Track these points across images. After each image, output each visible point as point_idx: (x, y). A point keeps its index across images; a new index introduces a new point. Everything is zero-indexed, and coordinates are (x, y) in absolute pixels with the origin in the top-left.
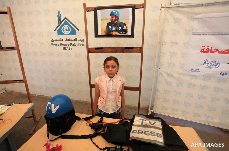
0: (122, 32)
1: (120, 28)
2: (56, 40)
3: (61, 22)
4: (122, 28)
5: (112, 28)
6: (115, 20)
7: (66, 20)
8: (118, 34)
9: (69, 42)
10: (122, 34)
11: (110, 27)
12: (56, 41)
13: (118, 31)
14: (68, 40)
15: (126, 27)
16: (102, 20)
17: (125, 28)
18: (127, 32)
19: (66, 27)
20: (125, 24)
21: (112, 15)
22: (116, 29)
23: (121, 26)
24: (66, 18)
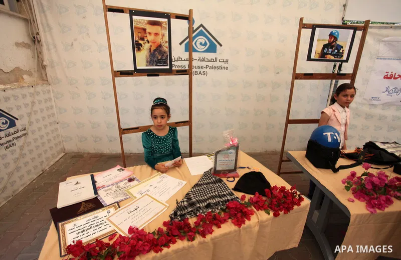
0: (338, 56)
1: (336, 51)
2: (180, 59)
3: (194, 32)
4: (339, 51)
5: (328, 50)
6: (333, 41)
7: (201, 28)
8: (332, 58)
9: (204, 64)
10: (337, 58)
11: (326, 49)
12: (182, 60)
13: (333, 55)
14: (203, 60)
15: (343, 51)
16: (318, 40)
17: (341, 51)
18: (342, 56)
19: (202, 39)
20: (342, 47)
21: (331, 35)
22: (332, 52)
23: (337, 49)
24: (201, 25)
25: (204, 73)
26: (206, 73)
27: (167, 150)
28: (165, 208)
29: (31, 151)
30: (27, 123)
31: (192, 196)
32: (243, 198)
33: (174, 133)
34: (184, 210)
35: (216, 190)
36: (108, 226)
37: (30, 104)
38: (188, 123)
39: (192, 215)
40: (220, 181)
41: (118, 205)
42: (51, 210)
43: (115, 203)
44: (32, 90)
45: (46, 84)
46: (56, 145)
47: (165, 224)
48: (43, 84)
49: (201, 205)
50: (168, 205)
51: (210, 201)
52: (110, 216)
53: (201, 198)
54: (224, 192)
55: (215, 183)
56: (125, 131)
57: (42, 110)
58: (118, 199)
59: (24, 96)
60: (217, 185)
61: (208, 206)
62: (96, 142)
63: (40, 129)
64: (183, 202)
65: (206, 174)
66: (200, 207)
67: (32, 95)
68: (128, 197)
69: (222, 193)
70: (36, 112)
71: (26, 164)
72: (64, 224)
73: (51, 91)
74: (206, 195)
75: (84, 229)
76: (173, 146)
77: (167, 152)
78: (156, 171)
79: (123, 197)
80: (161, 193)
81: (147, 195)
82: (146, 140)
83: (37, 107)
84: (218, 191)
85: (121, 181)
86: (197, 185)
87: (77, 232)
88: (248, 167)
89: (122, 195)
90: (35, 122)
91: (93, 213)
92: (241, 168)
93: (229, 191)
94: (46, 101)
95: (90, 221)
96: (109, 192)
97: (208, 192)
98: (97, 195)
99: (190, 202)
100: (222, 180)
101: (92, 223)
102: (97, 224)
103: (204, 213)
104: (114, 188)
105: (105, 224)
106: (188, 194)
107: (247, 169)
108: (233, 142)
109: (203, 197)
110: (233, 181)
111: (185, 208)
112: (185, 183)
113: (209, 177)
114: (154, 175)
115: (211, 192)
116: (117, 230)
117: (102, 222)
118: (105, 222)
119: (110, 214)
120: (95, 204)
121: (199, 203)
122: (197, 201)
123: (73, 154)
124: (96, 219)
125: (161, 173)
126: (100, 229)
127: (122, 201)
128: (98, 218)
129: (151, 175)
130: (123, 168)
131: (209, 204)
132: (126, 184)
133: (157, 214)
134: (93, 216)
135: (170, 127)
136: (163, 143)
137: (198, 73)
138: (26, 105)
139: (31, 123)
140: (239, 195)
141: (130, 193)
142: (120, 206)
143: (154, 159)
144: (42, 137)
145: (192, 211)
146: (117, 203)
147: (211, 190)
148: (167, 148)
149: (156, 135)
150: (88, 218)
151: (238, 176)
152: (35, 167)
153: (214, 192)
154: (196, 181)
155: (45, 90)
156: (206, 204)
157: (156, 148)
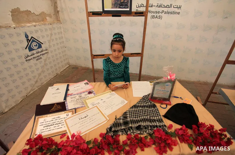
2: (143, 6)
9: (161, 9)
14: (160, 6)
25: (160, 17)
26: (161, 17)
27: (119, 73)
28: (105, 121)
29: (50, 63)
30: (48, 46)
31: (128, 115)
32: (171, 127)
33: (126, 62)
34: (119, 126)
35: (149, 114)
36: (64, 126)
37: (50, 35)
38: (140, 55)
39: (124, 133)
40: (154, 106)
41: (75, 110)
42: (37, 105)
43: (74, 109)
44: (50, 26)
45: (59, 23)
46: (64, 60)
47: (101, 135)
48: (57, 23)
49: (133, 125)
50: (108, 119)
51: (141, 123)
52: (67, 119)
53: (135, 119)
54: (155, 118)
55: (150, 107)
56: (95, 57)
57: (56, 39)
58: (76, 107)
59: (46, 30)
60: (151, 109)
61: (138, 128)
62: (85, 60)
63: (55, 50)
64: (120, 119)
65: (144, 98)
66: (131, 127)
67: (50, 29)
68: (84, 106)
69: (153, 118)
70: (53, 40)
71: (48, 69)
72: (39, 118)
73: (62, 28)
74: (139, 117)
75: (49, 125)
76: (124, 72)
77: (119, 75)
78: (109, 88)
79: (80, 105)
80: (107, 108)
81: (96, 106)
82: (105, 65)
83: (54, 37)
84: (150, 115)
85: (84, 92)
86: (135, 106)
87: (44, 126)
88: (181, 98)
89: (81, 104)
90: (52, 46)
91: (58, 113)
92: (175, 97)
93: (159, 117)
94: (59, 33)
95: (54, 119)
96: (73, 99)
97: (142, 115)
98: (65, 101)
99: (126, 120)
100: (156, 106)
101: (55, 121)
102: (57, 123)
103: (133, 133)
104: (77, 97)
105: (62, 124)
106: (125, 113)
107: (180, 99)
108: (171, 77)
109: (137, 118)
110: (165, 108)
111: (120, 125)
112: (126, 102)
113: (146, 101)
114: (106, 92)
115: (144, 115)
116: (68, 131)
117: (61, 122)
118: (63, 123)
119: (68, 117)
120: (61, 107)
121: (132, 123)
122: (131, 121)
123: (74, 66)
124: (58, 119)
125: (111, 91)
126: (58, 127)
127: (78, 108)
128: (59, 118)
129: (105, 91)
130: (88, 83)
131: (140, 126)
132: (86, 95)
133: (98, 125)
134: (57, 116)
135: (124, 57)
136: (117, 68)
137: (155, 17)
138: (47, 36)
139: (50, 46)
140: (167, 122)
141: (86, 103)
142: (76, 112)
143: (110, 79)
144: (56, 55)
145: (124, 129)
146: (75, 109)
147: (145, 114)
148: (119, 72)
149: (112, 62)
150: (54, 117)
151: (170, 104)
152: (53, 72)
153: (147, 115)
154: (134, 103)
155: (58, 26)
156: (137, 125)
157: (112, 71)
